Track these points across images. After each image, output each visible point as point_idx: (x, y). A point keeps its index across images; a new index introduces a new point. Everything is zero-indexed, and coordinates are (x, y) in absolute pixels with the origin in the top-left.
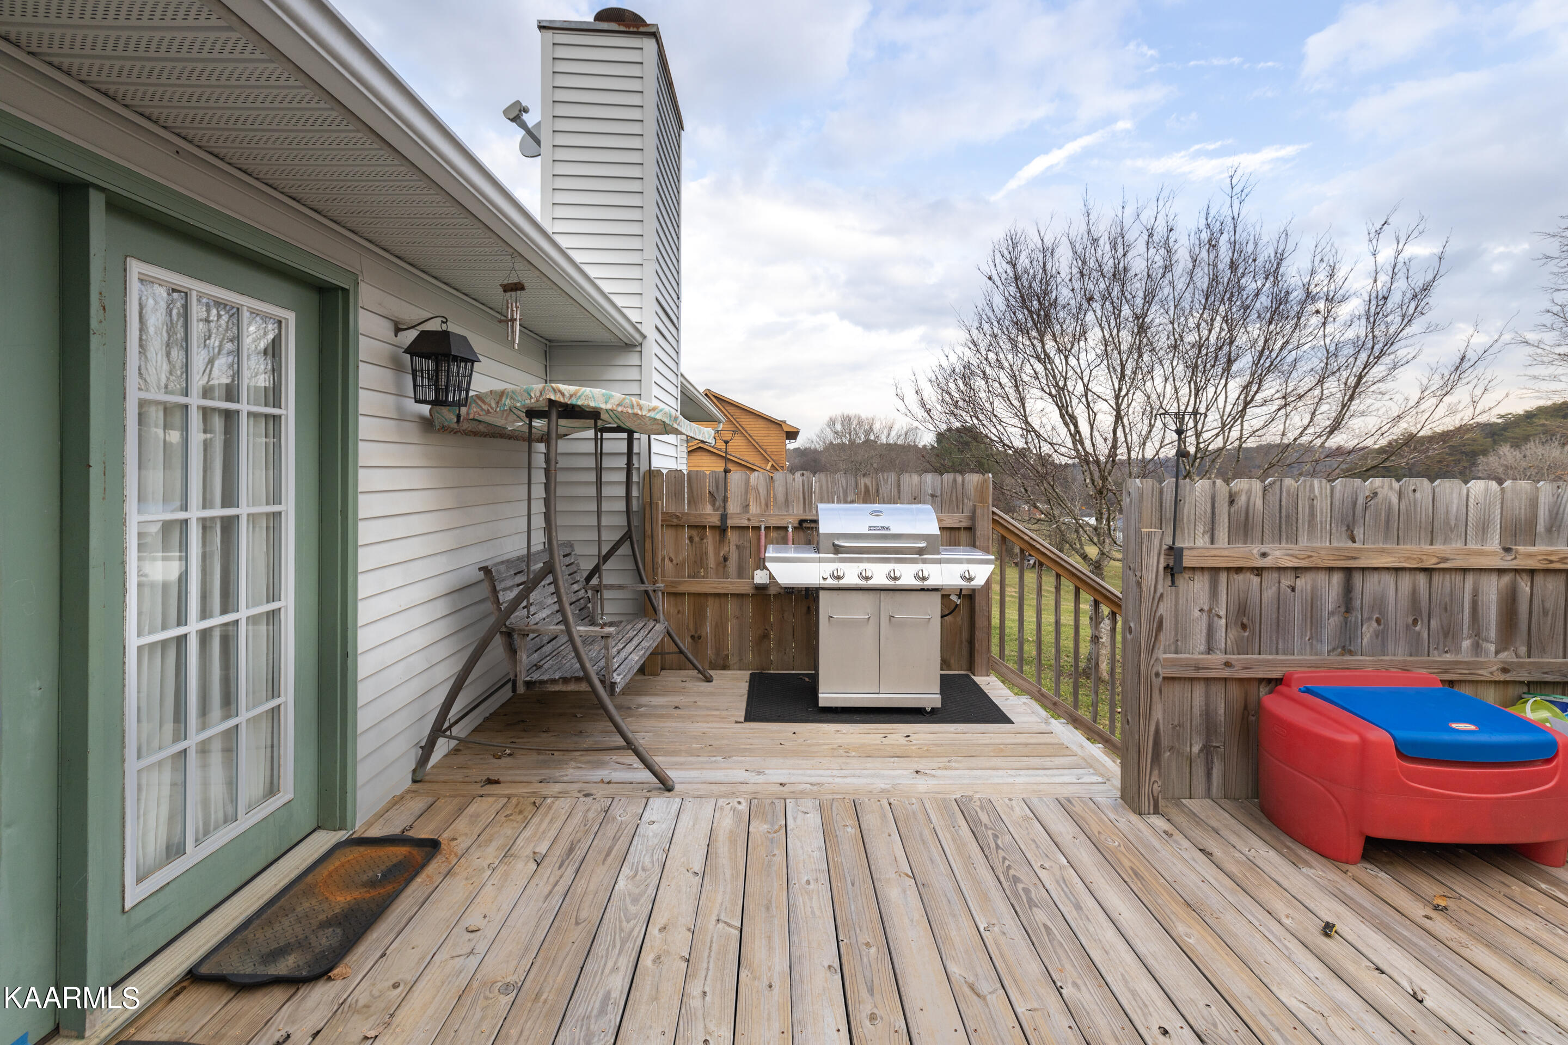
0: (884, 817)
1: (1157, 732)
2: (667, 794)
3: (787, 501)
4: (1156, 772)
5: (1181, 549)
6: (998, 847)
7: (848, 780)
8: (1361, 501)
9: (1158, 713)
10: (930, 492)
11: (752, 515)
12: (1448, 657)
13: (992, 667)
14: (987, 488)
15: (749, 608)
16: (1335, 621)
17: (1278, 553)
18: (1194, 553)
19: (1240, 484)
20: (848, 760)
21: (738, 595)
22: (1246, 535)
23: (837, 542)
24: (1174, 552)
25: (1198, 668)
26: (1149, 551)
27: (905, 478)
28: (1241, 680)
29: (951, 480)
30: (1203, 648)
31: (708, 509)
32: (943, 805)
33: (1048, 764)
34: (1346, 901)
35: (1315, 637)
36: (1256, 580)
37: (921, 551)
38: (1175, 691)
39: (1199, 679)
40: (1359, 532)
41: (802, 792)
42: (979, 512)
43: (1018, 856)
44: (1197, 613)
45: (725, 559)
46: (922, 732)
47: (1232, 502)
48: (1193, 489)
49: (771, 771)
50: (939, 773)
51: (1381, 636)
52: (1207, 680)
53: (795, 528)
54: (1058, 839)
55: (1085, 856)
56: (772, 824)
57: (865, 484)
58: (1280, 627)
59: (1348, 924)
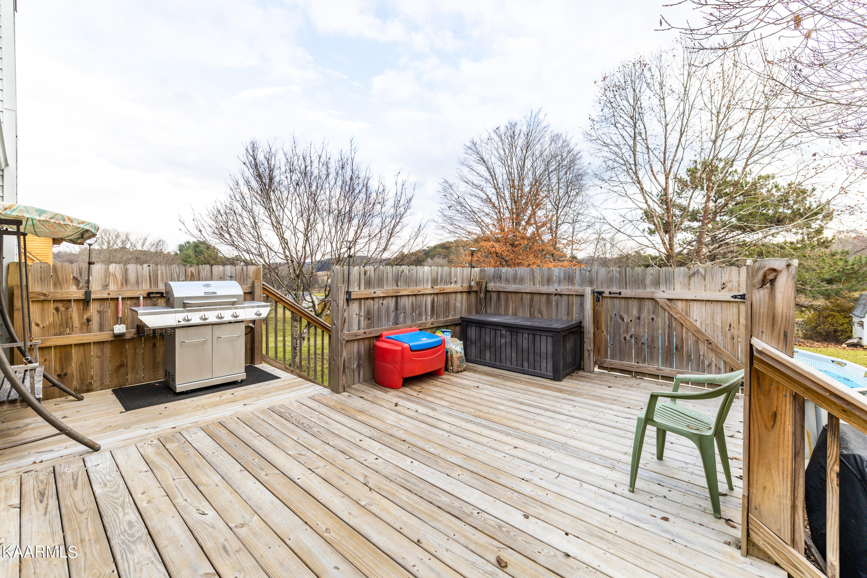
0: (237, 423)
1: (344, 361)
2: (96, 453)
3: (137, 282)
4: (344, 376)
5: (351, 292)
6: (292, 417)
7: (211, 416)
8: (400, 273)
9: (344, 354)
10: (229, 275)
11: (111, 291)
12: (420, 322)
13: (264, 359)
14: (260, 272)
15: (107, 349)
16: (394, 314)
17: (378, 292)
18: (354, 293)
19: (368, 268)
20: (206, 410)
21: (99, 343)
22: (369, 286)
23: (185, 302)
24: (348, 293)
25: (356, 336)
26: (341, 293)
27: (215, 268)
28: (368, 338)
29: (240, 269)
30: (357, 328)
31: (73, 288)
32: (263, 412)
33: (301, 388)
34: (400, 397)
35: (388, 320)
36: (372, 302)
37: (233, 303)
38: (349, 345)
39: (356, 340)
40: (399, 284)
41: (188, 427)
42: (256, 284)
43: (301, 417)
44: (355, 316)
45: (88, 320)
46: (239, 391)
47: (365, 274)
48: (353, 270)
49: (162, 425)
50: (255, 402)
51: (405, 317)
52: (358, 340)
53: (144, 298)
54: (314, 408)
55: (324, 410)
56: (179, 442)
57: (191, 272)
58: (379, 318)
59: (401, 402)
